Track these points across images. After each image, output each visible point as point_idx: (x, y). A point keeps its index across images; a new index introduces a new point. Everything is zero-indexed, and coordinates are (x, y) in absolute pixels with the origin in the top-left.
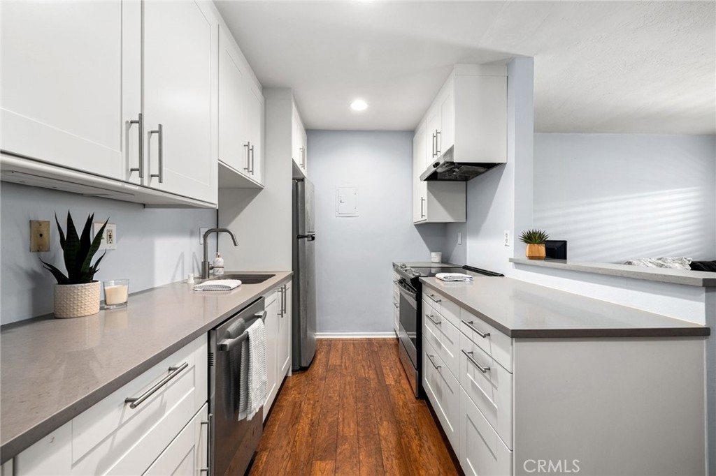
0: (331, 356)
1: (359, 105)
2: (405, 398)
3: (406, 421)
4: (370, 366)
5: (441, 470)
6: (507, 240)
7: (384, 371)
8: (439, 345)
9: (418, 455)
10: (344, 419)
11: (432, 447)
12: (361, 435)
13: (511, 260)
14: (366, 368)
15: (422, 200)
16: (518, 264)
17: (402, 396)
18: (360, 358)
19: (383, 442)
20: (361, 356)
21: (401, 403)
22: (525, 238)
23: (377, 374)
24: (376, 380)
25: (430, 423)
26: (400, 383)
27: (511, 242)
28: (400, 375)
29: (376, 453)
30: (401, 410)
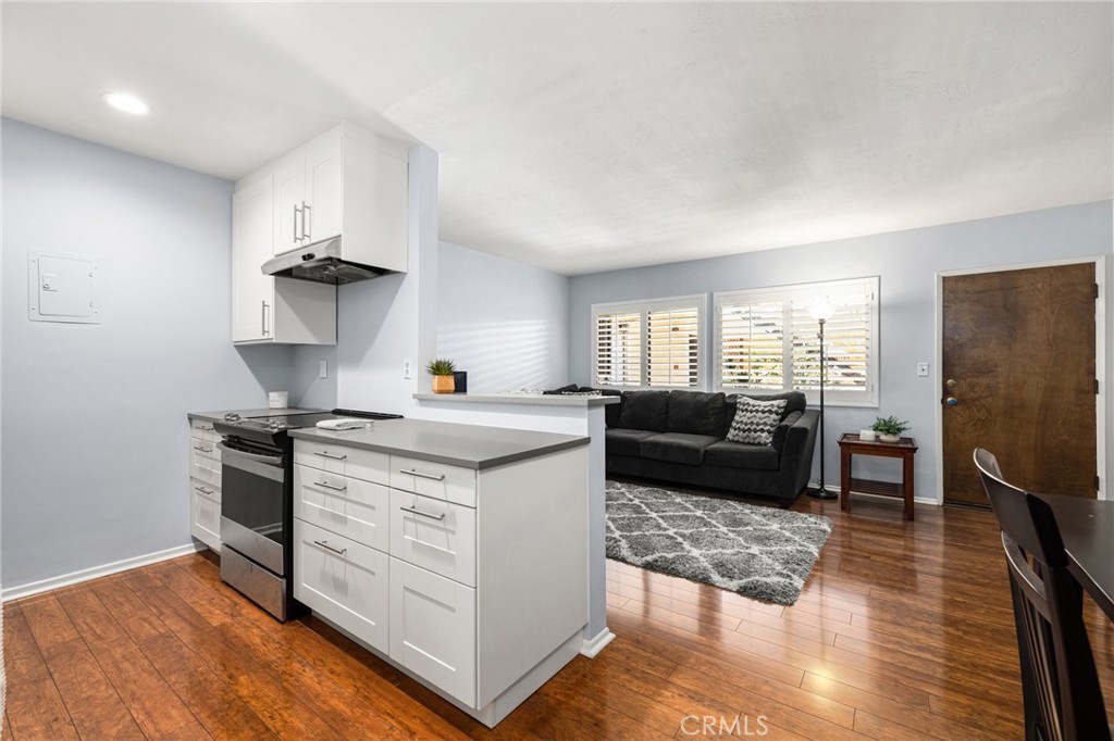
0: (37, 632)
1: (127, 104)
2: (262, 631)
3: (280, 658)
4: (162, 614)
5: (359, 685)
6: (407, 371)
7: (198, 609)
8: (342, 520)
9: (318, 688)
10: (148, 714)
11: (334, 668)
12: (203, 715)
13: (415, 396)
14: (153, 619)
15: (264, 306)
16: (422, 400)
17: (255, 631)
18: (127, 608)
19: (253, 702)
20: (127, 605)
21: (258, 640)
22: (432, 368)
23: (185, 620)
24: (188, 629)
25: (319, 642)
26: (240, 615)
27: (414, 373)
28: (236, 604)
29: (247, 722)
30: (263, 649)
